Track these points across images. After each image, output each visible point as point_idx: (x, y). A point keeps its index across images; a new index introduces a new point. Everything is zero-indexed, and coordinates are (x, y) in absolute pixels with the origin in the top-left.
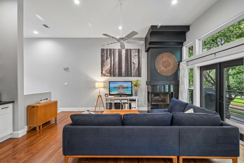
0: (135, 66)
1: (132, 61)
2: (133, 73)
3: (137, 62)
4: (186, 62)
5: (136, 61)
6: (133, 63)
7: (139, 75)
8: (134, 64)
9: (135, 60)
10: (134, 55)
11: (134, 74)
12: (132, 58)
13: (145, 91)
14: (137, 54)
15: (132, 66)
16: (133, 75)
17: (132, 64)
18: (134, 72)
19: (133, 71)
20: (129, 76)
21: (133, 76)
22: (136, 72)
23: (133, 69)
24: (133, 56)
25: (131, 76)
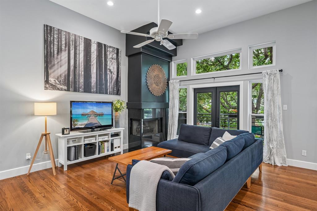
0: (112, 76)
1: (108, 67)
2: (108, 88)
3: (116, 70)
4: (179, 81)
5: (114, 68)
6: (110, 71)
7: (118, 93)
8: (111, 73)
9: (112, 66)
10: (111, 56)
11: (111, 90)
12: (109, 62)
13: (125, 119)
14: (115, 56)
15: (107, 76)
16: (109, 91)
17: (108, 72)
18: (110, 85)
19: (108, 84)
20: (103, 93)
21: (110, 94)
22: (114, 88)
23: (109, 80)
24: (109, 57)
25: (106, 93)
